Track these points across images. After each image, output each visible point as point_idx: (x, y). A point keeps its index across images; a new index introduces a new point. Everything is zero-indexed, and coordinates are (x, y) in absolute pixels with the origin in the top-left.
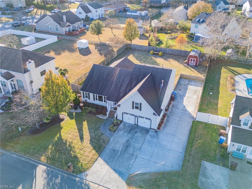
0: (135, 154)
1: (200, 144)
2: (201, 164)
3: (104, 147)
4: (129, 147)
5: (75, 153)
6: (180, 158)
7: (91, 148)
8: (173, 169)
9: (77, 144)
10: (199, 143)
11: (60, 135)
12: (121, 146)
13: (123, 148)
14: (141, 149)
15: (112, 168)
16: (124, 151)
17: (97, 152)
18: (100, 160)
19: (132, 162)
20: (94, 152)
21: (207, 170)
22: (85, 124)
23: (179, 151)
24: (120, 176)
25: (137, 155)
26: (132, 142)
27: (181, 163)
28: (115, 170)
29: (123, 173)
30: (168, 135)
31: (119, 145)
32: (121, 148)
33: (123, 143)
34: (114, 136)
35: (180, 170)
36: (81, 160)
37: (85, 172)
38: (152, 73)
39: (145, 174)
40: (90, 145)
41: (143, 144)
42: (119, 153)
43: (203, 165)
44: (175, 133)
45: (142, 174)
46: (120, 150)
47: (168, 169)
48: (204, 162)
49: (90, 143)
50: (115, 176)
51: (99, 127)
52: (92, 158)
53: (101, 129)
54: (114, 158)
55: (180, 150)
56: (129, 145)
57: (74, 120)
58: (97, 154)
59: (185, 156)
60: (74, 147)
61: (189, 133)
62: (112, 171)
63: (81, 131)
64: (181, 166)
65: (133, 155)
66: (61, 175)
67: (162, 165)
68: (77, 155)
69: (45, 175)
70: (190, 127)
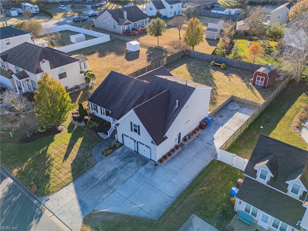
0: (115, 187)
1: (203, 192)
2: (188, 218)
3: (85, 172)
4: (112, 177)
5: (50, 172)
6: (166, 204)
7: (70, 170)
8: (149, 216)
9: (57, 162)
10: (203, 190)
11: (47, 148)
12: (105, 174)
13: (105, 178)
14: (125, 182)
15: (78, 198)
16: (104, 181)
17: (73, 175)
18: (71, 186)
19: (105, 196)
20: (70, 175)
21: (193, 227)
22: (80, 140)
23: (170, 195)
24: (81, 209)
25: (116, 189)
26: (119, 172)
27: (164, 210)
28: (80, 202)
29: (87, 207)
30: (168, 171)
31: (103, 172)
32: (102, 176)
33: (107, 172)
34: (104, 161)
35: (157, 219)
36: (51, 180)
37: (48, 196)
38: (170, 90)
39: (112, 214)
40: (70, 166)
41: (131, 177)
42: (97, 183)
43: (191, 220)
44: (179, 170)
45: (108, 213)
46: (100, 179)
47: (142, 214)
48: (194, 217)
49: (71, 164)
50: (77, 207)
51: (93, 147)
52: (63, 182)
53: (94, 149)
54: (88, 186)
55: (172, 195)
56: (114, 175)
57: (71, 134)
58: (72, 178)
59: (174, 204)
60: (53, 164)
61: (198, 174)
62: (76, 202)
63: (70, 148)
64: (161, 215)
65: (111, 188)
66: (22, 193)
67: (138, 208)
68: (51, 174)
69: (6, 190)
70: (204, 168)
